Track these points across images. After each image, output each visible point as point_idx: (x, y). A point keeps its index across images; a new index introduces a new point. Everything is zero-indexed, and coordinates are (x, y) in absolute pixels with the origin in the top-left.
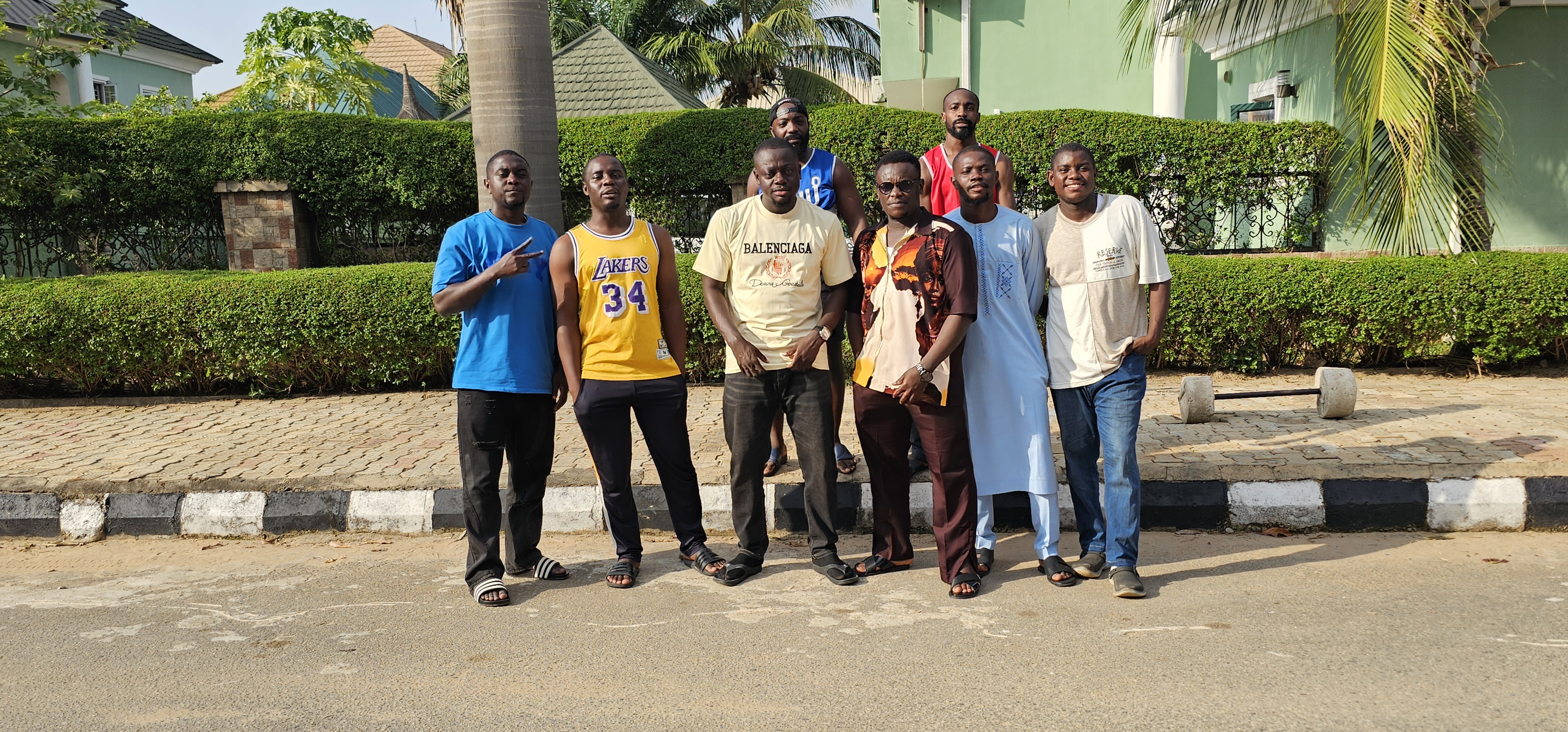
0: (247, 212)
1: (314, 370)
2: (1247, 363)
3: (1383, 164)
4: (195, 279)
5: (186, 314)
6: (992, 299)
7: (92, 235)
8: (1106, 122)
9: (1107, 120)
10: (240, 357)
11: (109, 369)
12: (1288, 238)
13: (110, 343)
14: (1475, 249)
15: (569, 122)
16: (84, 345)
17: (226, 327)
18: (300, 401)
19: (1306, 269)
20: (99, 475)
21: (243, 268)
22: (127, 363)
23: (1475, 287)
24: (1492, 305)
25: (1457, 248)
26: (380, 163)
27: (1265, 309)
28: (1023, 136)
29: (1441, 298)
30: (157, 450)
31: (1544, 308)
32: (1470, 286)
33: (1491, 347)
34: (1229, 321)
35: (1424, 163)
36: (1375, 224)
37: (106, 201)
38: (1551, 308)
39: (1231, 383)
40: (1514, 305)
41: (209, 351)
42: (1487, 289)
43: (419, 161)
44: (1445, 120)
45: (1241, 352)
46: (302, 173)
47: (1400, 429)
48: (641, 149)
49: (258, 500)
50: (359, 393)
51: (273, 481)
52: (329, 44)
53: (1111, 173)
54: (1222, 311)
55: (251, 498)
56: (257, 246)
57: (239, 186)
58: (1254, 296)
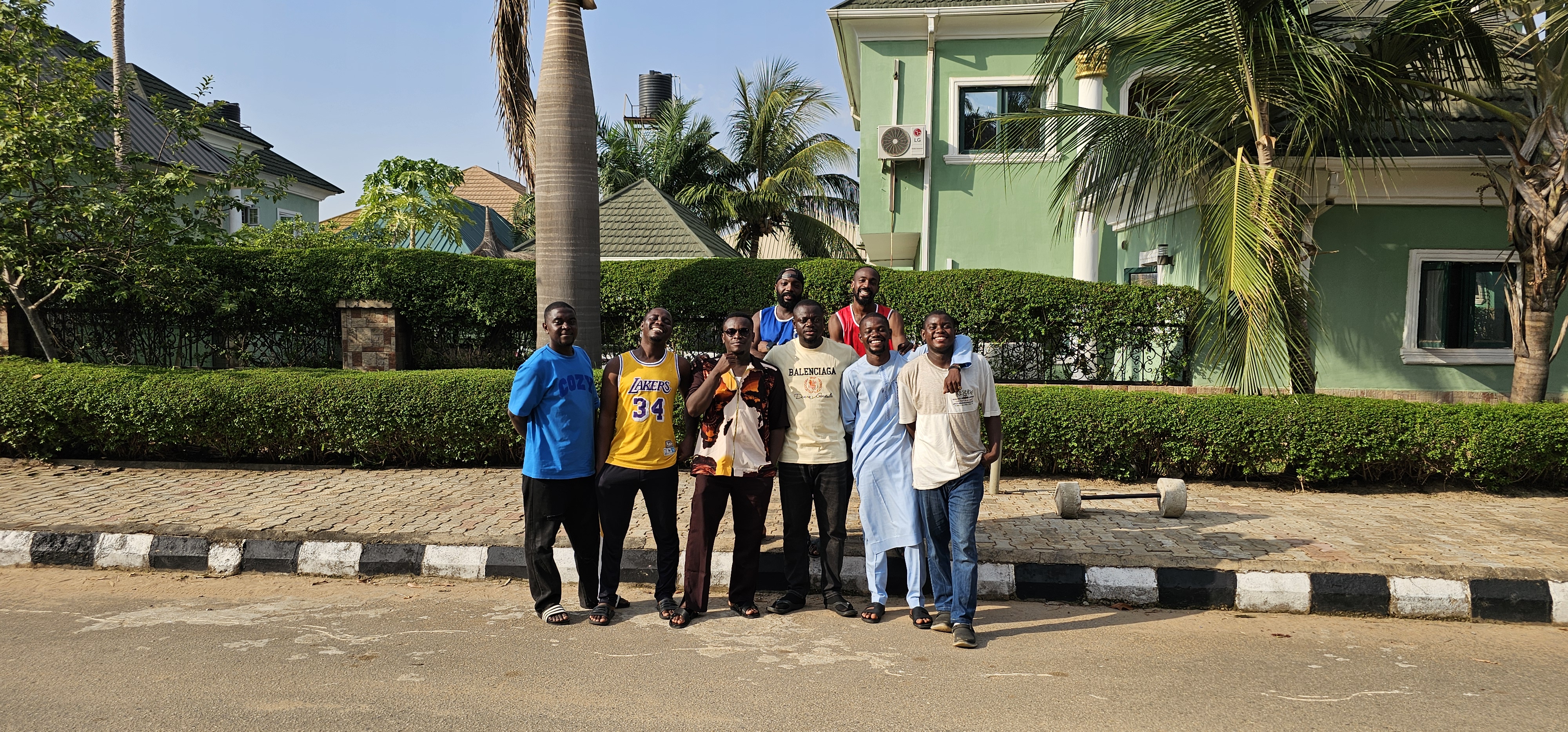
0: (360, 323)
1: (403, 448)
2: (1121, 472)
4: (319, 376)
5: (310, 402)
7: (240, 336)
8: (1021, 280)
9: (1021, 279)
10: (348, 437)
11: (248, 442)
12: (1164, 374)
13: (251, 422)
14: (1298, 392)
15: (609, 265)
16: (230, 423)
17: (339, 413)
18: (391, 472)
19: (1167, 403)
20: (239, 524)
21: (354, 365)
22: (262, 438)
24: (1310, 436)
25: (1289, 390)
26: (464, 290)
27: (1135, 431)
28: (957, 289)
29: (1270, 429)
30: (282, 507)
31: (1350, 441)
32: (1292, 422)
33: (1310, 468)
34: (1107, 440)
36: (1226, 367)
38: (1356, 441)
39: (1109, 488)
40: (1326, 437)
41: (324, 431)
42: (1306, 424)
43: (494, 289)
45: (1117, 464)
46: (404, 296)
47: (1225, 530)
48: (663, 287)
49: (357, 549)
50: (436, 468)
51: (369, 535)
52: (430, 185)
53: (1024, 320)
54: (1101, 432)
55: (352, 548)
56: (365, 349)
57: (356, 303)
58: (1126, 421)
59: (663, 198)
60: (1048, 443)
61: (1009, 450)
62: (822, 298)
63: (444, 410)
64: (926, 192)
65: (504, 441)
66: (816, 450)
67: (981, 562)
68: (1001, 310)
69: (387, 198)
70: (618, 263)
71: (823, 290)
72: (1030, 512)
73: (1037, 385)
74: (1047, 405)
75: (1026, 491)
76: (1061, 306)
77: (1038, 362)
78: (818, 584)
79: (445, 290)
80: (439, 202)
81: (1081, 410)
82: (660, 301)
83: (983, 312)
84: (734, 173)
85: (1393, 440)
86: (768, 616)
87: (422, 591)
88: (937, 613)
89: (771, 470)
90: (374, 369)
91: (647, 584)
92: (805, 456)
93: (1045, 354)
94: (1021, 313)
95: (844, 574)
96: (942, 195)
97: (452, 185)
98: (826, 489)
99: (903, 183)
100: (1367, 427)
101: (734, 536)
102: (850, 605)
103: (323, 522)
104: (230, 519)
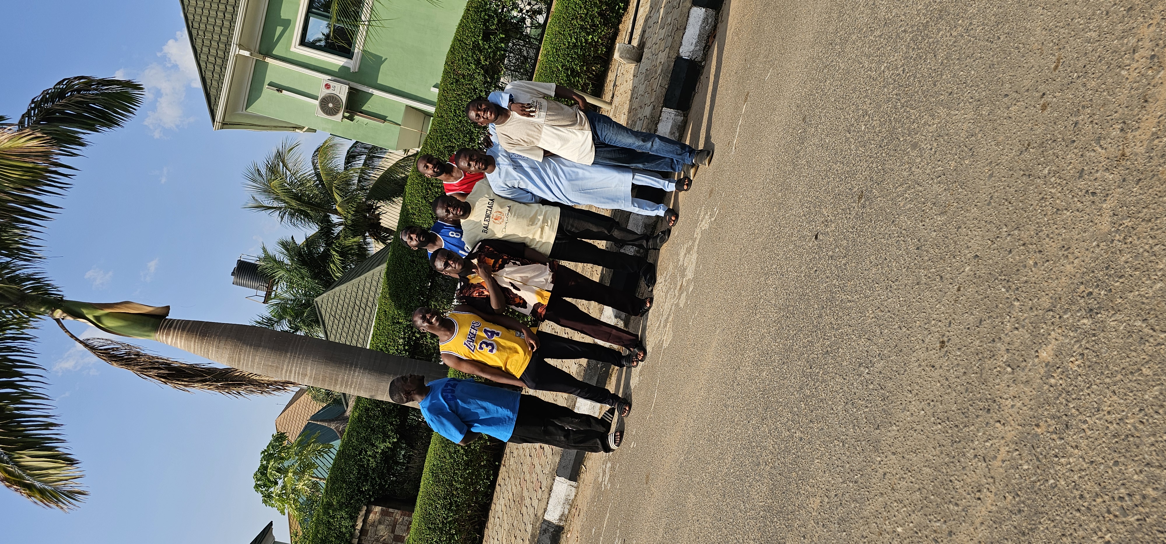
0: (373, 531)
1: (472, 519)
2: (619, 9)
8: (459, 41)
15: (373, 342)
18: (485, 530)
26: (366, 452)
28: (454, 91)
34: (593, 13)
39: (628, 21)
43: (371, 431)
45: (612, 10)
46: (360, 496)
48: (399, 308)
50: (492, 499)
52: (282, 458)
53: (490, 47)
54: (586, 14)
56: (393, 531)
57: (357, 531)
59: (333, 290)
60: (584, 56)
61: (582, 87)
62: (436, 193)
63: (451, 485)
64: (376, 92)
65: (484, 448)
66: (546, 228)
67: (656, 130)
68: (478, 62)
69: (284, 492)
70: (373, 336)
71: (431, 190)
72: (629, 85)
73: (541, 52)
74: (556, 49)
75: (615, 83)
76: (486, 17)
77: (523, 46)
78: (642, 251)
79: (363, 466)
80: (296, 454)
81: (566, 25)
82: (409, 312)
83: (476, 76)
84: (327, 232)
86: (654, 292)
87: (575, 528)
88: (683, 173)
89: (553, 264)
90: (409, 528)
91: (611, 370)
92: (549, 238)
93: (519, 39)
94: (484, 48)
95: (639, 231)
96: (381, 80)
97: (285, 443)
98: (576, 228)
99: (365, 108)
101: (593, 302)
102: (662, 232)
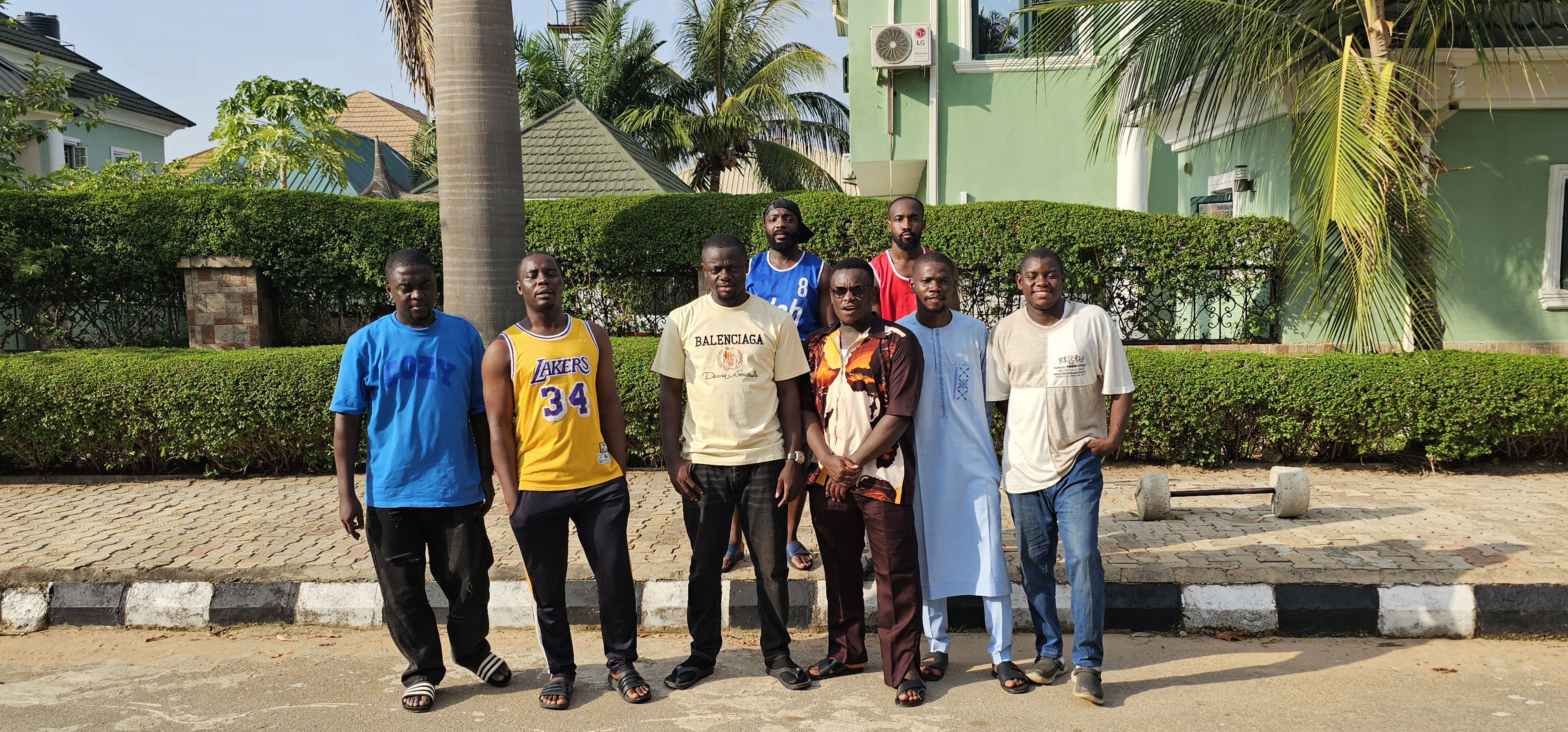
0: (210, 287)
1: (271, 451)
2: (1204, 456)
3: (1337, 262)
4: (154, 358)
5: (142, 393)
6: (949, 402)
7: (52, 307)
8: (1067, 214)
9: (1068, 212)
10: (196, 437)
11: (62, 447)
12: (1246, 329)
13: (64, 421)
14: (1426, 347)
15: (537, 204)
16: (37, 423)
17: (183, 407)
18: (255, 481)
19: (1262, 366)
20: (44, 562)
21: (204, 343)
22: (81, 442)
23: (1426, 386)
24: (1444, 404)
25: (1409, 347)
26: (346, 241)
27: (1222, 404)
28: (986, 227)
29: (1393, 396)
30: (105, 535)
31: (1494, 408)
32: (1421, 385)
33: (1443, 445)
34: (1187, 415)
35: (1376, 263)
36: (1329, 320)
37: (67, 274)
38: (1501, 408)
39: (1189, 477)
40: (1465, 404)
41: (164, 430)
42: (1439, 388)
44: (1396, 223)
45: (1199, 446)
46: (267, 250)
47: (1352, 531)
48: (608, 232)
49: (206, 590)
51: (222, 571)
52: (303, 113)
54: (1180, 406)
55: (198, 589)
56: (218, 322)
57: (203, 262)
58: (1211, 391)
64: (933, 109)
69: (249, 130)
70: (546, 203)
76: (1117, 246)
79: (321, 242)
80: (316, 133)
85: (1547, 405)
87: (296, 644)
90: (229, 347)
96: (953, 111)
97: (331, 112)
100: (1516, 392)
103: (159, 555)
104: (32, 554)
